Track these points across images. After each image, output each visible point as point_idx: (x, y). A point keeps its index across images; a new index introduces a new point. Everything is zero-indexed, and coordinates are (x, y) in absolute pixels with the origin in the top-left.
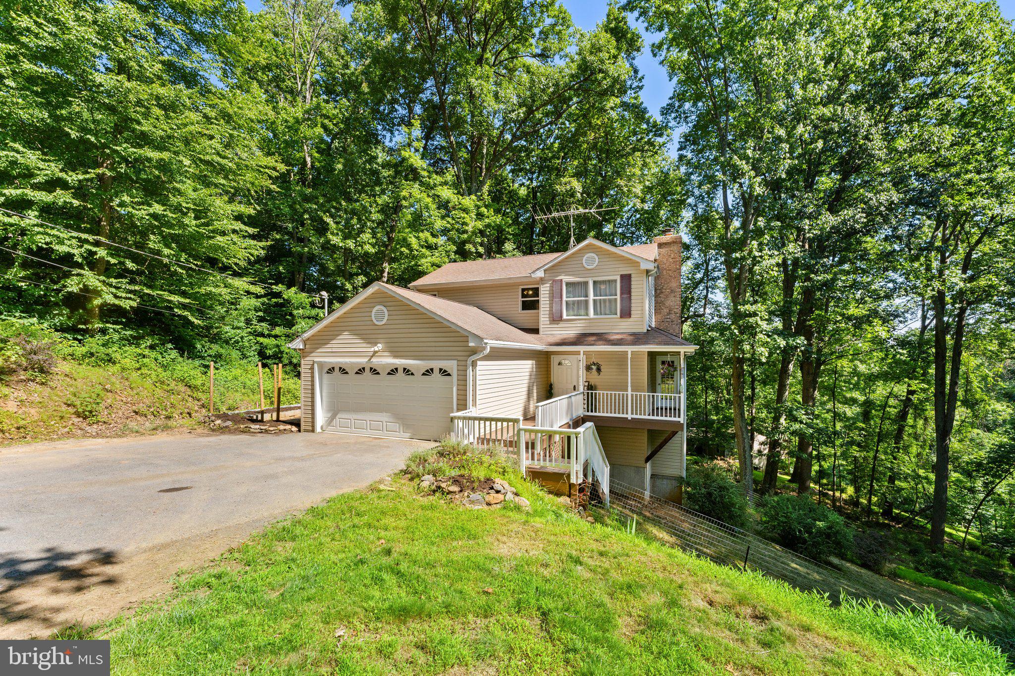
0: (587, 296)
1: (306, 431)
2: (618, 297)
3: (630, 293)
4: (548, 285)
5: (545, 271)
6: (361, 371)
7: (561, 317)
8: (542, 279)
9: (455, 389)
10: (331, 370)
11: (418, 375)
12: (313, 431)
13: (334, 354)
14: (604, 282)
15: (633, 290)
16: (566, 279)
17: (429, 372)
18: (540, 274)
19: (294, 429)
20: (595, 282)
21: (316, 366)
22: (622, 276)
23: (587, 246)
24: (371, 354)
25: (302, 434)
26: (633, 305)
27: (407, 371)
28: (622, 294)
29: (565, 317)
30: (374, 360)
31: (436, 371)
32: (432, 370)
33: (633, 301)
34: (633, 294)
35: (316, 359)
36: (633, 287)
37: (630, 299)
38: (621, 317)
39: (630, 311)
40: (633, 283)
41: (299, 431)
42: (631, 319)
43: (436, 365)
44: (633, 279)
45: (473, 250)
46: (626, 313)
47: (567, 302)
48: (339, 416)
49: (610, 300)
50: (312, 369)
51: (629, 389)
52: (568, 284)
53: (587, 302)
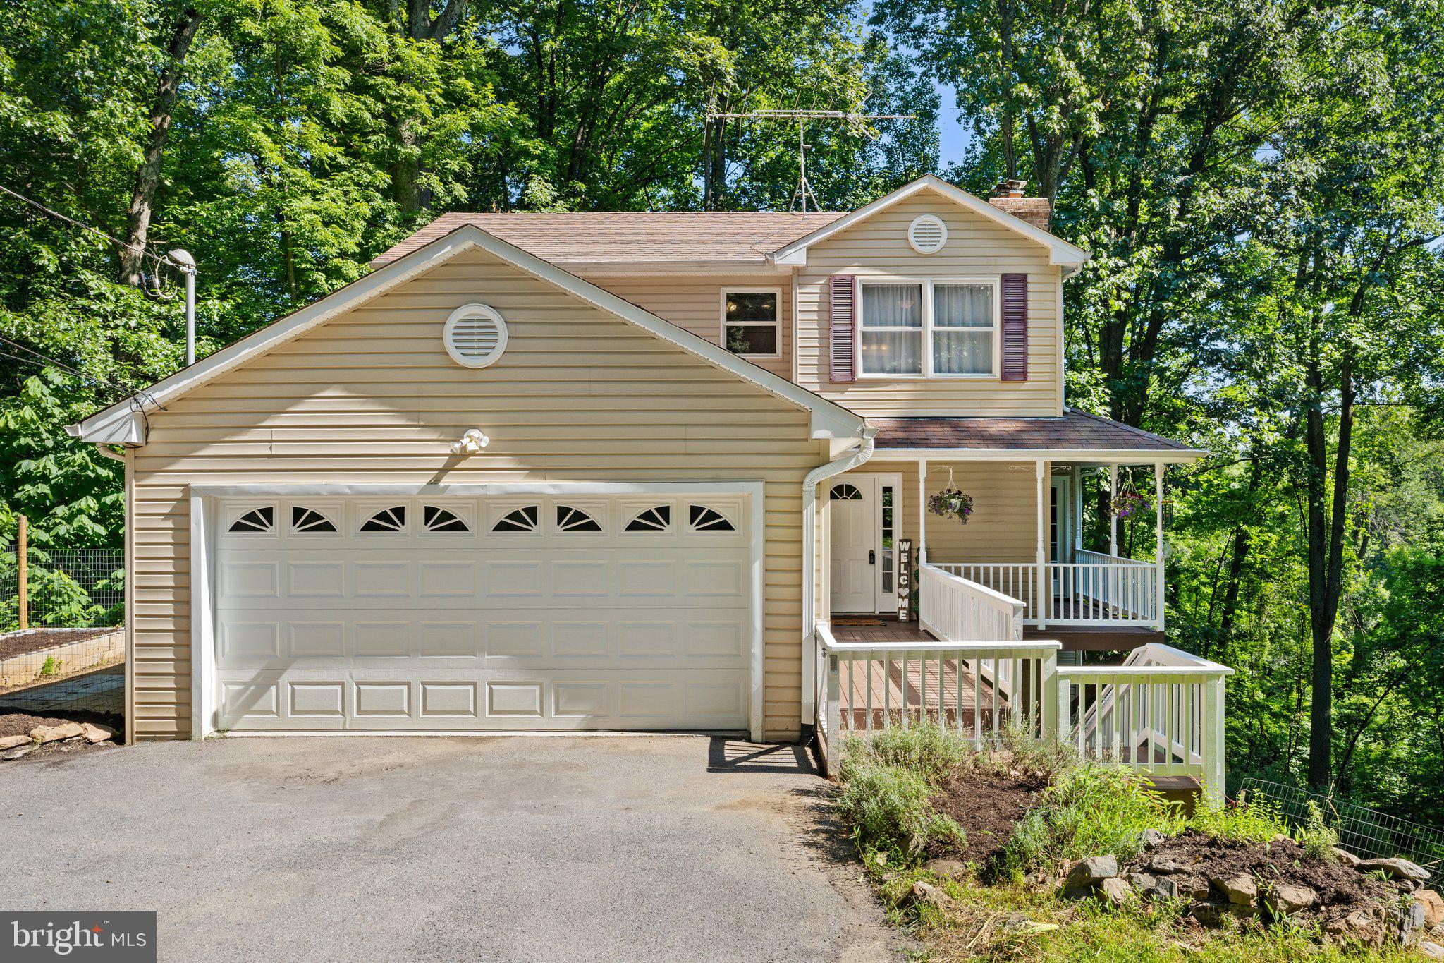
0: (917, 322)
1: (145, 737)
2: (996, 330)
3: (1024, 319)
4: (816, 289)
5: (809, 249)
6: (390, 519)
7: (852, 373)
8: (798, 271)
9: (757, 568)
10: (257, 520)
11: (613, 527)
12: (184, 734)
13: (275, 462)
14: (957, 289)
15: (1030, 314)
16: (866, 275)
17: (655, 518)
18: (797, 257)
19: (97, 734)
20: (938, 290)
21: (197, 505)
22: (1006, 278)
23: (918, 195)
24: (440, 463)
25: (132, 749)
26: (1031, 350)
27: (572, 518)
28: (1005, 321)
29: (861, 374)
30: (448, 481)
31: (680, 516)
32: (665, 511)
33: (1031, 341)
34: (1030, 323)
35: (197, 482)
36: (1030, 305)
37: (1025, 336)
38: (1004, 378)
39: (1025, 363)
40: (1030, 296)
41: (119, 739)
42: (1026, 385)
43: (680, 497)
44: (1030, 287)
45: (439, 189)
46: (1015, 370)
47: (864, 334)
48: (292, 674)
49: (972, 336)
50: (181, 514)
51: (1041, 554)
52: (867, 290)
53: (916, 339)
